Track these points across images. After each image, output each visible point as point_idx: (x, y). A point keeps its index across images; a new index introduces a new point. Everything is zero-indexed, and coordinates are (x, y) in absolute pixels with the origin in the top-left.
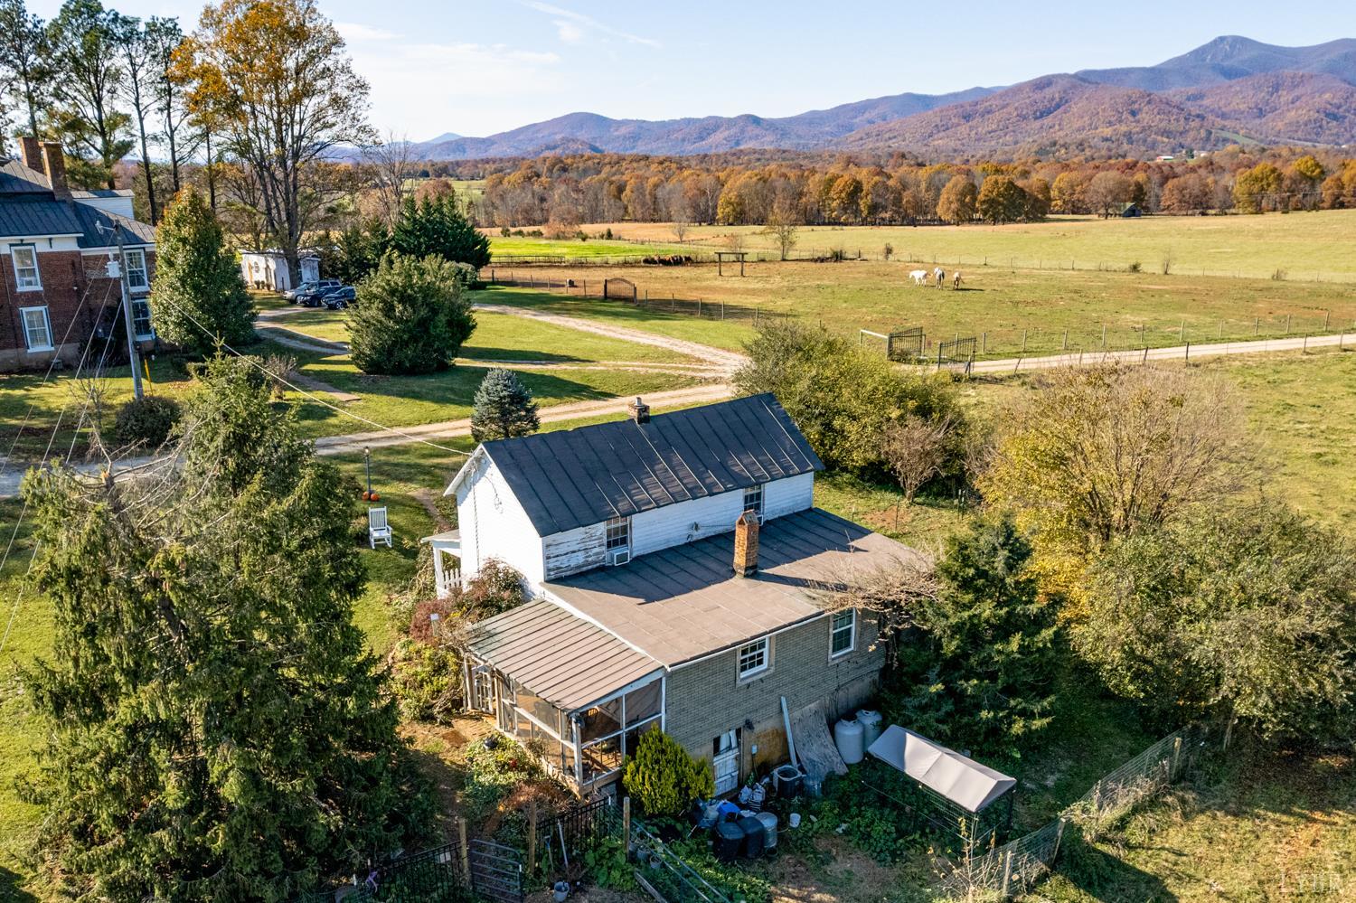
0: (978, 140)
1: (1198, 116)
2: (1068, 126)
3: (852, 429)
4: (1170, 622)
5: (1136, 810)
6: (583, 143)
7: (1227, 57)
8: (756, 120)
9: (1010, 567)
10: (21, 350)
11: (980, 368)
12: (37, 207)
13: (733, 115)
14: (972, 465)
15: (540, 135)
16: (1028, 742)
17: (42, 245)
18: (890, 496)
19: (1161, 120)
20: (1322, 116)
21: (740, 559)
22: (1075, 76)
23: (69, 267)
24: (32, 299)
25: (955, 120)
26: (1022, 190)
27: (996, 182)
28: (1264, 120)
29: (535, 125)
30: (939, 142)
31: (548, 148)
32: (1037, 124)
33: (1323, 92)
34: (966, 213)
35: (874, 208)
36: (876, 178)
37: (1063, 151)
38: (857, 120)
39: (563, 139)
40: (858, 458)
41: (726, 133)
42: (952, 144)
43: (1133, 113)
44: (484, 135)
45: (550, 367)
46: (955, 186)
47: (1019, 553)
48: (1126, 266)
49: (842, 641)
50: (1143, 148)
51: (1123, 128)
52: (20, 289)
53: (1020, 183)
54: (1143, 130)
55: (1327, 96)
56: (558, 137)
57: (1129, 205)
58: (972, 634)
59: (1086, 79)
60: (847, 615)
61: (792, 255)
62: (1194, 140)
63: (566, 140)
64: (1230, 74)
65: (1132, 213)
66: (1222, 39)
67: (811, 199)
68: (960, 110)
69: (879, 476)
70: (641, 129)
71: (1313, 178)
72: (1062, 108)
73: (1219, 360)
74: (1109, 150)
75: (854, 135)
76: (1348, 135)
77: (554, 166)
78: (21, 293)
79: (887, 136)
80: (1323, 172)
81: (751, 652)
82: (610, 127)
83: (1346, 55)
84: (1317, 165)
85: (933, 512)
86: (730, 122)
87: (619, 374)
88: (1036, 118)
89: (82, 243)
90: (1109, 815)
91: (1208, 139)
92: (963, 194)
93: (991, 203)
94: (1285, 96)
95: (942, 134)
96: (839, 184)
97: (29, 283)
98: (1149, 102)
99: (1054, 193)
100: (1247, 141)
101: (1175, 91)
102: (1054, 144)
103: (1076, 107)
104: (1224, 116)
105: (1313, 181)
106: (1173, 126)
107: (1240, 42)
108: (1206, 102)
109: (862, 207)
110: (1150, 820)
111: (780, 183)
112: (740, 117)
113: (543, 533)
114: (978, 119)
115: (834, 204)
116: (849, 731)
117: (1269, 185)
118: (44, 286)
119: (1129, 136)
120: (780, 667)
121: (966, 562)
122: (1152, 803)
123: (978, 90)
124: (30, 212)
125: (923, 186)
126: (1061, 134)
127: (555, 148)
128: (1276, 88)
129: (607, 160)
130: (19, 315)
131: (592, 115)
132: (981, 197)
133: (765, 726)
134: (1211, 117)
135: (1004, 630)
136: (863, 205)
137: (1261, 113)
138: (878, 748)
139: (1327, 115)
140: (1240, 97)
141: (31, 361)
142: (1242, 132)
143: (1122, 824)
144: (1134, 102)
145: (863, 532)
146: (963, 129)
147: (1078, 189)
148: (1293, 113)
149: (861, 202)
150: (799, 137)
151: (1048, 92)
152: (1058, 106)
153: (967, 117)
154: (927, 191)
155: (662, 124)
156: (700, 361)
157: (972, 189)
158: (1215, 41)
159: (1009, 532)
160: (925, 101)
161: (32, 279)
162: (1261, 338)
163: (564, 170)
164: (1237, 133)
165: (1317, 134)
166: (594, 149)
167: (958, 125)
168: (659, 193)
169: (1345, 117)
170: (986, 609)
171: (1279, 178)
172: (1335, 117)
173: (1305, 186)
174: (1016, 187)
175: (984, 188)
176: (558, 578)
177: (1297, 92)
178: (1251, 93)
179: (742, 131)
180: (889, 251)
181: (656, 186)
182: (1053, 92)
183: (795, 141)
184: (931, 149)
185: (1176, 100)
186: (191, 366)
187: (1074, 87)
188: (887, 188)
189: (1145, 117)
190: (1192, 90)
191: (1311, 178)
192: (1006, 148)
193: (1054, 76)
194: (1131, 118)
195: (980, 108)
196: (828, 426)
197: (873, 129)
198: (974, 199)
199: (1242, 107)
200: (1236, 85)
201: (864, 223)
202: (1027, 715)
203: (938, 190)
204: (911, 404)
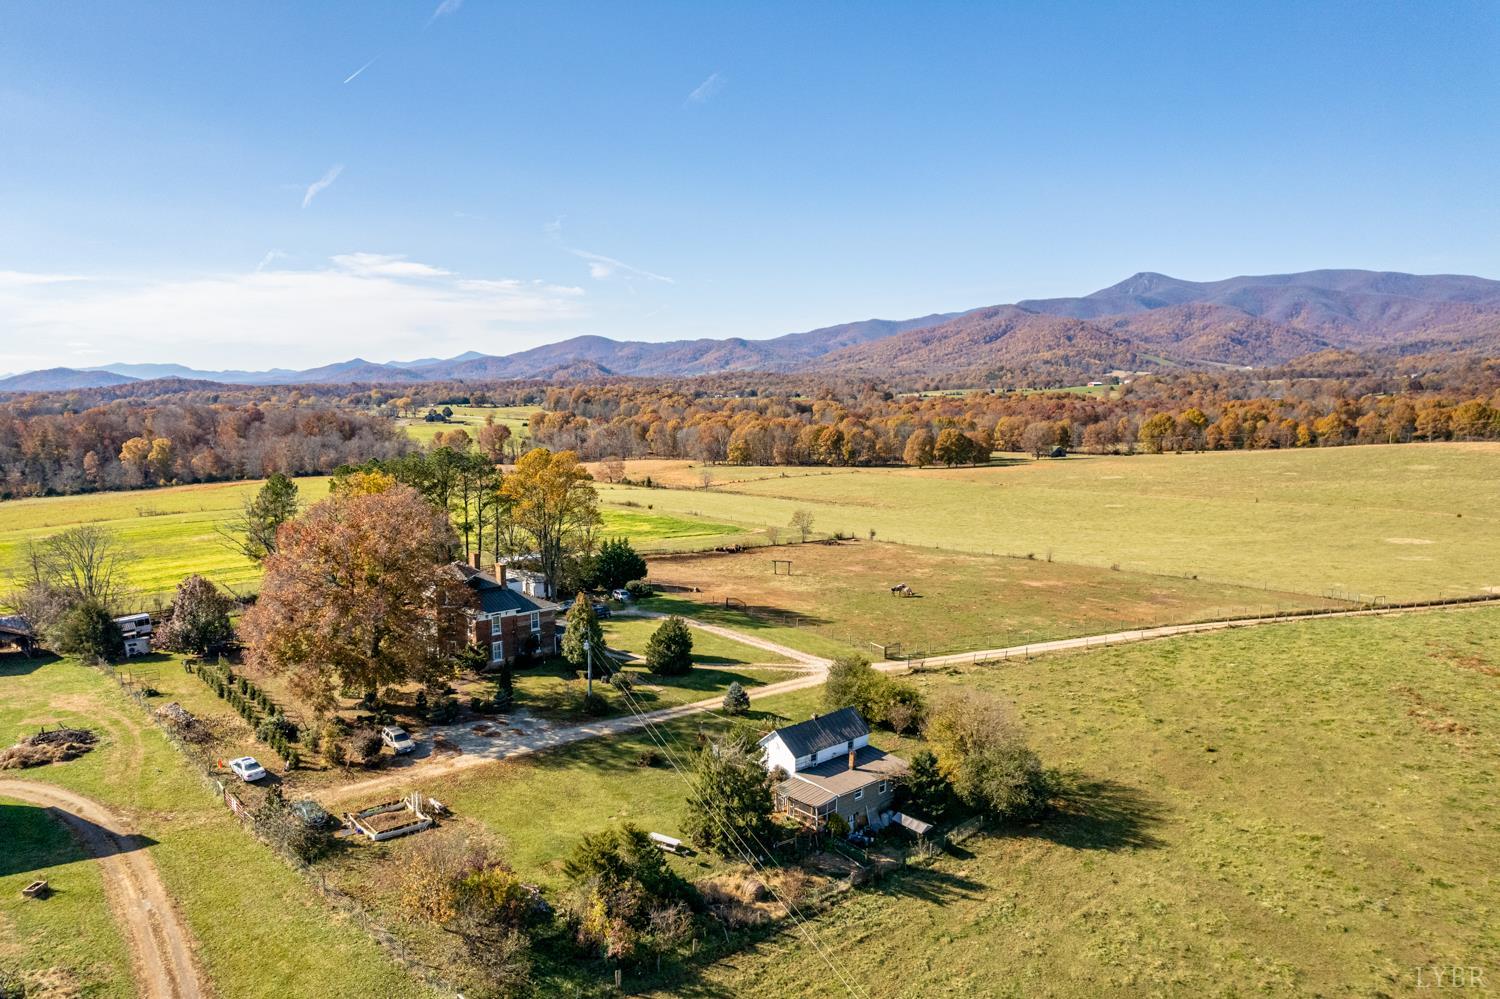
0: (937, 361)
1: (1125, 341)
2: (1014, 350)
3: (875, 707)
4: (981, 782)
5: (969, 837)
6: (592, 363)
7: (1147, 289)
8: (742, 343)
9: (931, 766)
10: (491, 661)
11: (930, 662)
12: (497, 594)
13: (723, 337)
14: (921, 727)
15: (553, 355)
16: (938, 818)
17: (503, 614)
18: (891, 733)
19: (1093, 344)
20: (1229, 341)
21: (851, 764)
22: (1017, 306)
23: (513, 622)
24: (497, 638)
25: (916, 344)
26: (970, 440)
27: (949, 434)
28: (1180, 343)
29: (548, 346)
30: (903, 363)
31: (562, 368)
32: (987, 347)
33: (1229, 321)
34: (926, 459)
35: (853, 454)
36: (855, 429)
37: (1009, 375)
38: (831, 342)
39: (575, 360)
40: (878, 719)
41: (717, 355)
42: (914, 366)
43: (1069, 339)
44: (504, 354)
45: (733, 668)
46: (917, 437)
47: (934, 761)
48: (1025, 554)
49: (882, 789)
50: (1078, 371)
51: (1061, 352)
52: (493, 634)
53: (968, 434)
54: (1078, 354)
55: (1231, 325)
56: (570, 357)
57: (1055, 448)
58: (920, 786)
59: (1028, 308)
60: (883, 782)
61: (810, 538)
62: (1122, 361)
63: (577, 361)
64: (1150, 304)
65: (1059, 454)
66: (1141, 275)
67: (803, 444)
68: (920, 335)
69: (886, 726)
70: (641, 351)
71: (1200, 424)
72: (1007, 335)
73: (1043, 655)
74: (1049, 374)
75: (829, 356)
76: (1251, 357)
77: (579, 397)
79: (857, 358)
80: (1206, 420)
81: (857, 792)
82: (614, 348)
83: (1245, 290)
84: (1202, 415)
85: (908, 740)
86: (720, 344)
87: (765, 672)
88: (986, 343)
89: (517, 611)
90: (961, 838)
91: (1134, 361)
92: (924, 444)
93: (946, 450)
94: (1197, 324)
95: (905, 356)
96: (825, 434)
97: (497, 631)
98: (1082, 329)
99: (997, 435)
100: (1166, 363)
101: (1104, 319)
102: (1002, 368)
103: (1020, 333)
104: (1146, 340)
105: (1199, 427)
106: (1103, 351)
107: (1156, 278)
108: (1131, 328)
109: (844, 452)
110: (973, 840)
111: (778, 433)
112: (729, 340)
113: (797, 757)
114: (936, 343)
115: (822, 450)
116: (885, 816)
117: (1166, 430)
118: (502, 633)
119: (1066, 360)
120: (865, 797)
121: (918, 764)
122: (974, 835)
123: (935, 317)
124: (495, 597)
125: (892, 433)
126: (1008, 356)
127: (567, 368)
128: (1189, 316)
129: (623, 393)
130: (492, 646)
131: (599, 338)
132: (937, 446)
133: (862, 814)
134: (1136, 342)
135: (930, 784)
136: (845, 450)
137: (1178, 338)
138: (895, 819)
139: (1233, 340)
140: (1160, 323)
141: (494, 666)
142: (1162, 355)
143: (964, 841)
144: (1069, 329)
145: (885, 754)
146: (923, 352)
147: (1016, 432)
148: (1205, 338)
149: (844, 449)
150: (781, 357)
151: (995, 320)
152: (1005, 333)
153: (926, 342)
154: (896, 436)
155: (660, 346)
156: (797, 661)
157: (931, 440)
158: (1135, 277)
159: (930, 755)
160: (890, 327)
162: (1070, 638)
163: (587, 401)
164: (1158, 356)
165: (1226, 356)
166: (602, 368)
167: (919, 348)
168: (680, 435)
169: (1247, 342)
170: (924, 779)
171: (1174, 425)
172: (1240, 342)
173: (1193, 431)
174: (965, 438)
175: (941, 438)
176: (800, 771)
177: (1206, 321)
178: (1168, 320)
179: (731, 353)
180: (873, 534)
181: (675, 429)
182: (1000, 320)
183: (778, 361)
184: (896, 370)
185: (1105, 327)
186: (579, 672)
187: (1018, 315)
188: (863, 438)
189: (1081, 341)
190: (1118, 318)
191: (1197, 425)
192: (960, 369)
193: (999, 306)
194: (1067, 342)
195: (938, 334)
196: (866, 705)
197: (845, 351)
198: (932, 448)
199: (1162, 332)
200: (1157, 314)
201: (845, 464)
202: (937, 810)
203: (905, 438)
204: (898, 698)
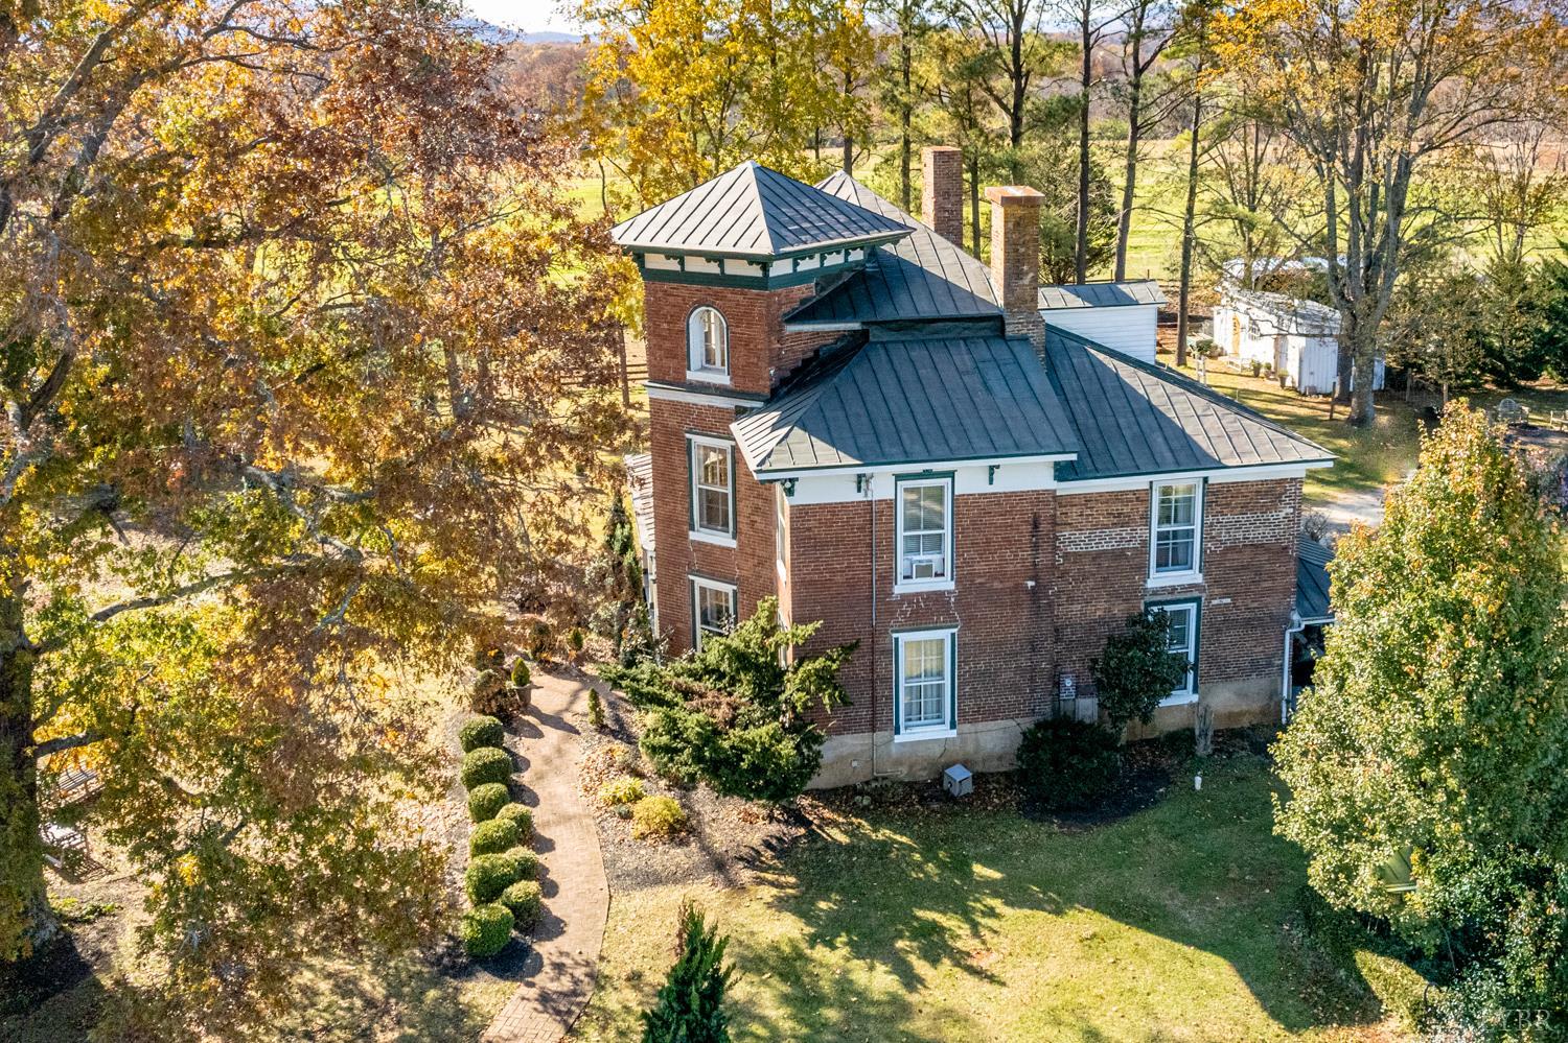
10: (880, 736)
12: (962, 357)
17: (970, 478)
23: (1026, 528)
24: (926, 611)
52: (901, 588)
78: (905, 598)
89: (1063, 472)
97: (925, 571)
118: (958, 582)
124: (949, 373)
130: (892, 652)
141: (898, 762)
161: (935, 557)
